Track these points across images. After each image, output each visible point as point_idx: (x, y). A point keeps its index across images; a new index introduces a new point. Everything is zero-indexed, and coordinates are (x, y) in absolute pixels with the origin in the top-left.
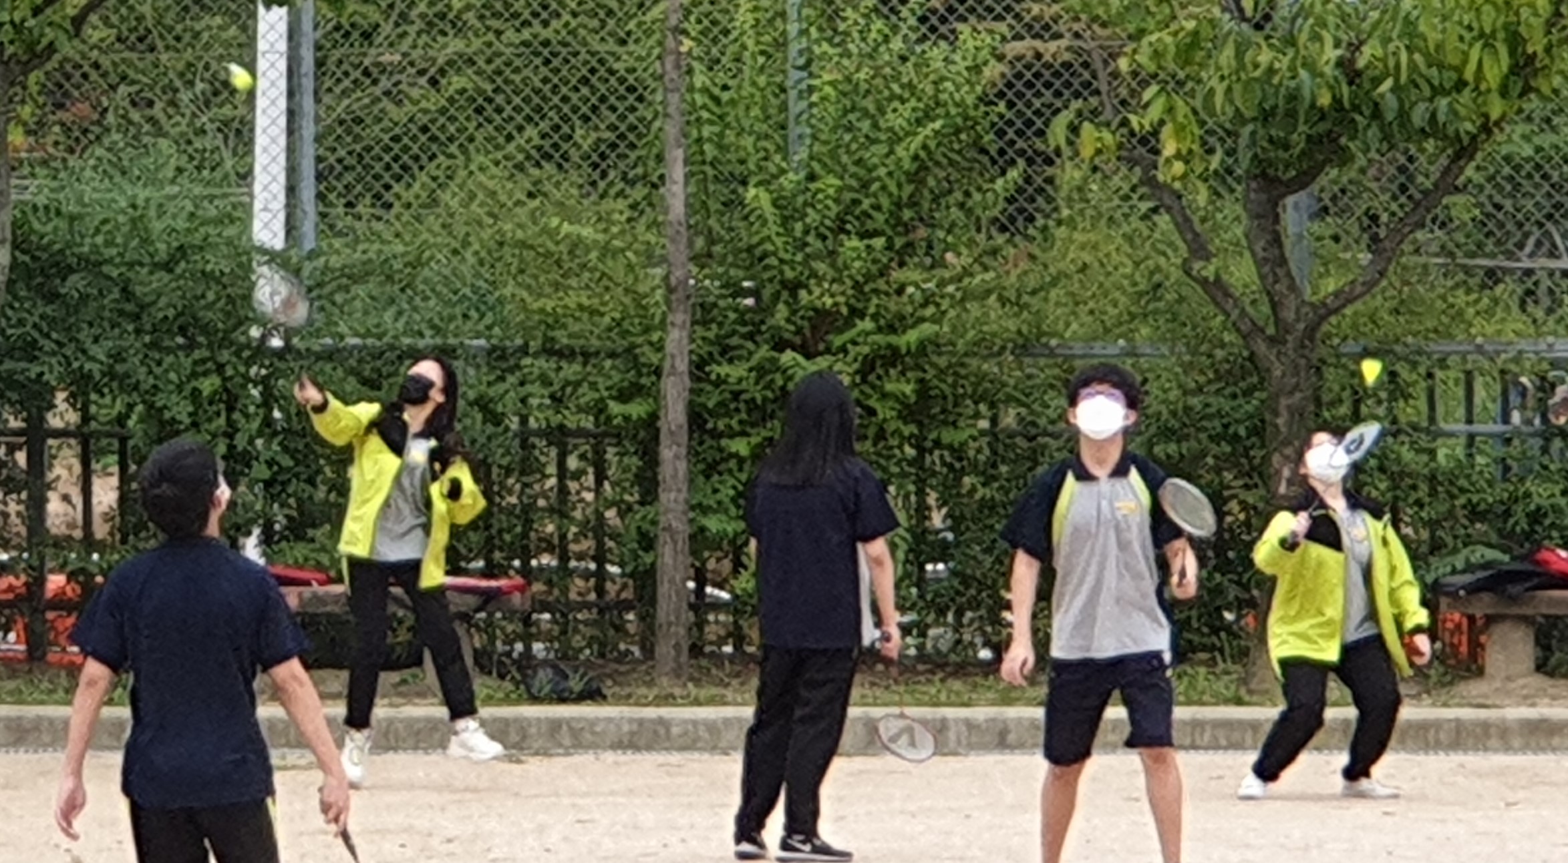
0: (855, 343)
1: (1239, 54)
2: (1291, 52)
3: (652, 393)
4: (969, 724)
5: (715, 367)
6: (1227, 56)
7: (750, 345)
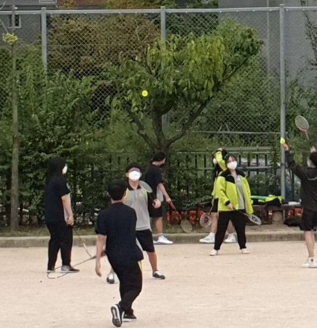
0: (58, 150)
1: (150, 82)
2: (163, 81)
3: (10, 163)
4: (87, 240)
5: (25, 157)
6: (147, 83)
7: (33, 151)
